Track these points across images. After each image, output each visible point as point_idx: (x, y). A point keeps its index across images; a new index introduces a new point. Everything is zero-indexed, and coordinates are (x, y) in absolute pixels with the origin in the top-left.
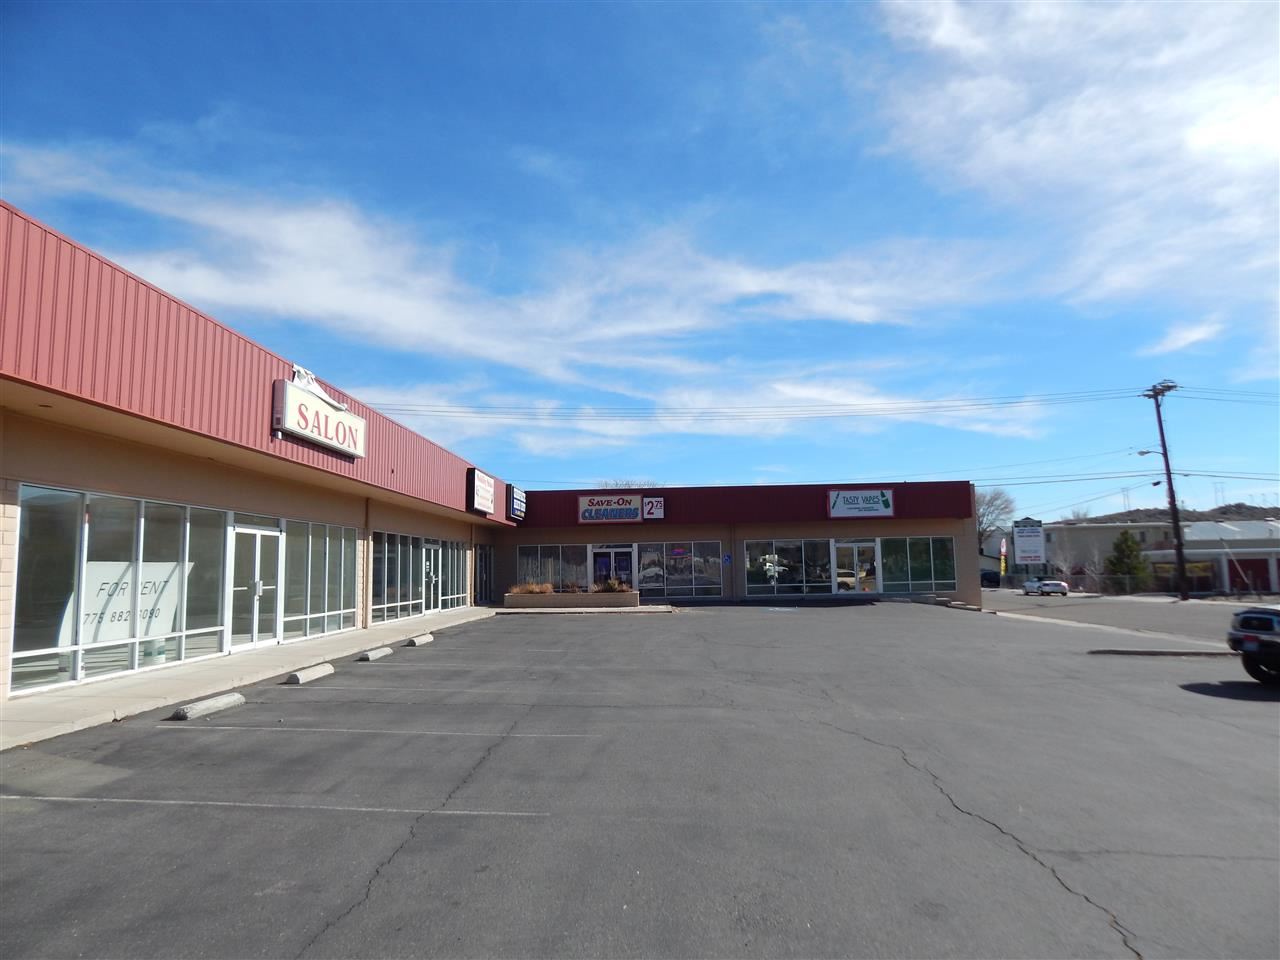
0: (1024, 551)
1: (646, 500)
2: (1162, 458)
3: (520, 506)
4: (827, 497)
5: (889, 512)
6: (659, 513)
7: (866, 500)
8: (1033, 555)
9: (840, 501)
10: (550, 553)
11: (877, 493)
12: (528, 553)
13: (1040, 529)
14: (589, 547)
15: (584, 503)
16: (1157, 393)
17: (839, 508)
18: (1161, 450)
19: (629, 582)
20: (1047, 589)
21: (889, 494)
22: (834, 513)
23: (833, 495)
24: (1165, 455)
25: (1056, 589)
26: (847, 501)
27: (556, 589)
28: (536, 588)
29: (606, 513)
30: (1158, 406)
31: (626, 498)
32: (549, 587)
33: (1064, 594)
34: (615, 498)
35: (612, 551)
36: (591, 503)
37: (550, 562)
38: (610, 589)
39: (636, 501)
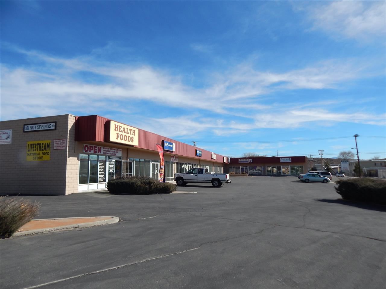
0: (343, 167)
1: (250, 159)
2: (356, 150)
3: (229, 161)
4: (279, 159)
5: (290, 161)
6: (252, 162)
7: (287, 159)
8: (346, 168)
9: (282, 160)
10: (235, 167)
11: (288, 158)
12: (231, 167)
13: (348, 162)
14: (241, 167)
15: (239, 160)
16: (356, 136)
17: (282, 161)
18: (356, 148)
19: (247, 173)
20: (340, 176)
21: (290, 158)
22: (281, 162)
23: (281, 159)
24: (357, 149)
25: (341, 176)
26: (283, 160)
27: (235, 173)
28: (232, 173)
29: (243, 162)
30: (356, 139)
31: (246, 159)
32: (234, 173)
33: (344, 177)
34: (244, 159)
35: (244, 167)
36: (241, 160)
37: (234, 169)
38: (244, 173)
39: (248, 160)
